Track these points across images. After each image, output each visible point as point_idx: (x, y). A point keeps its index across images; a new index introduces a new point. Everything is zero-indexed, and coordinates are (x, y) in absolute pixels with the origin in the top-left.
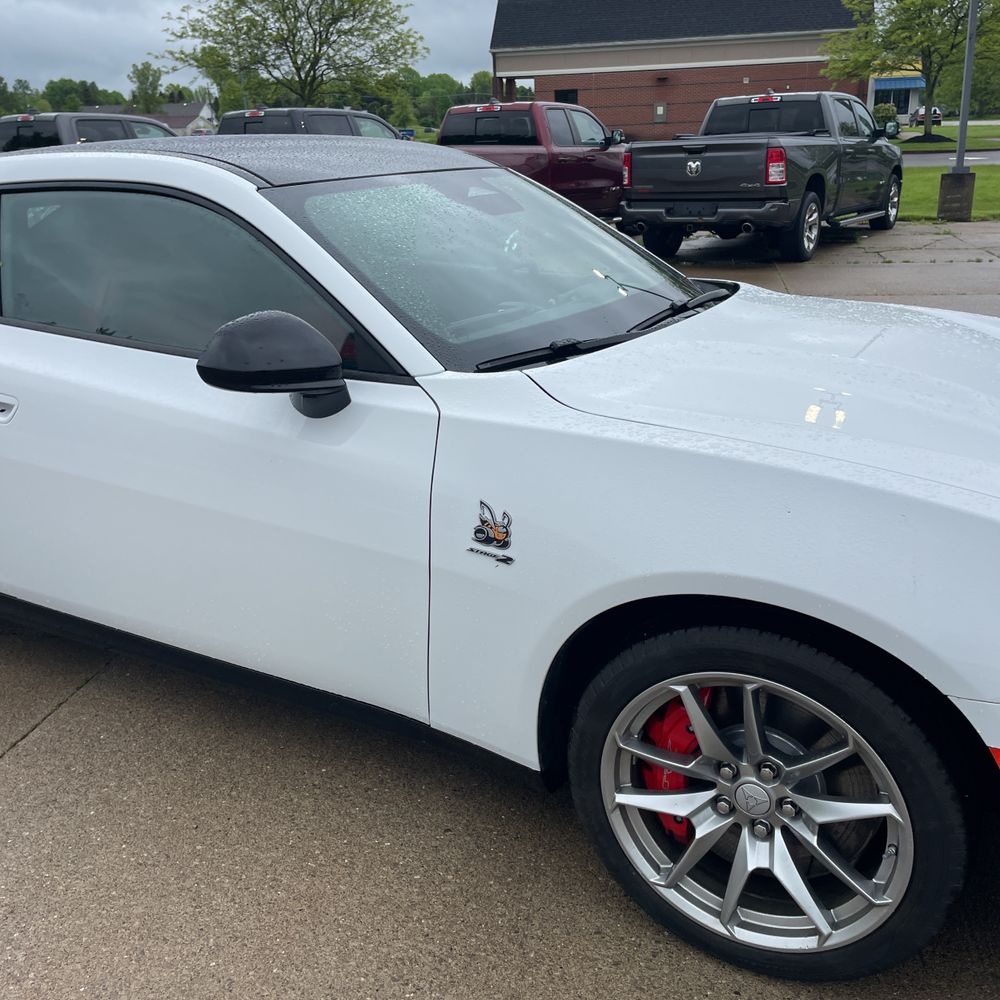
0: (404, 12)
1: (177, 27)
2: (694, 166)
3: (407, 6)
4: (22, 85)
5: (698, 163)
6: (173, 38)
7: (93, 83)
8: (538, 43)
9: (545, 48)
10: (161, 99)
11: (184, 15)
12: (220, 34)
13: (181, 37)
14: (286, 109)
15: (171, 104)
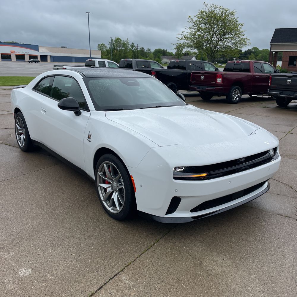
0: (244, 33)
1: (180, 37)
2: (289, 81)
3: (245, 31)
4: (149, 50)
5: (290, 80)
6: (179, 40)
7: (166, 50)
8: (286, 42)
9: (288, 43)
10: (183, 55)
11: (183, 34)
12: (190, 39)
13: (181, 39)
14: (185, 60)
15: (185, 56)
